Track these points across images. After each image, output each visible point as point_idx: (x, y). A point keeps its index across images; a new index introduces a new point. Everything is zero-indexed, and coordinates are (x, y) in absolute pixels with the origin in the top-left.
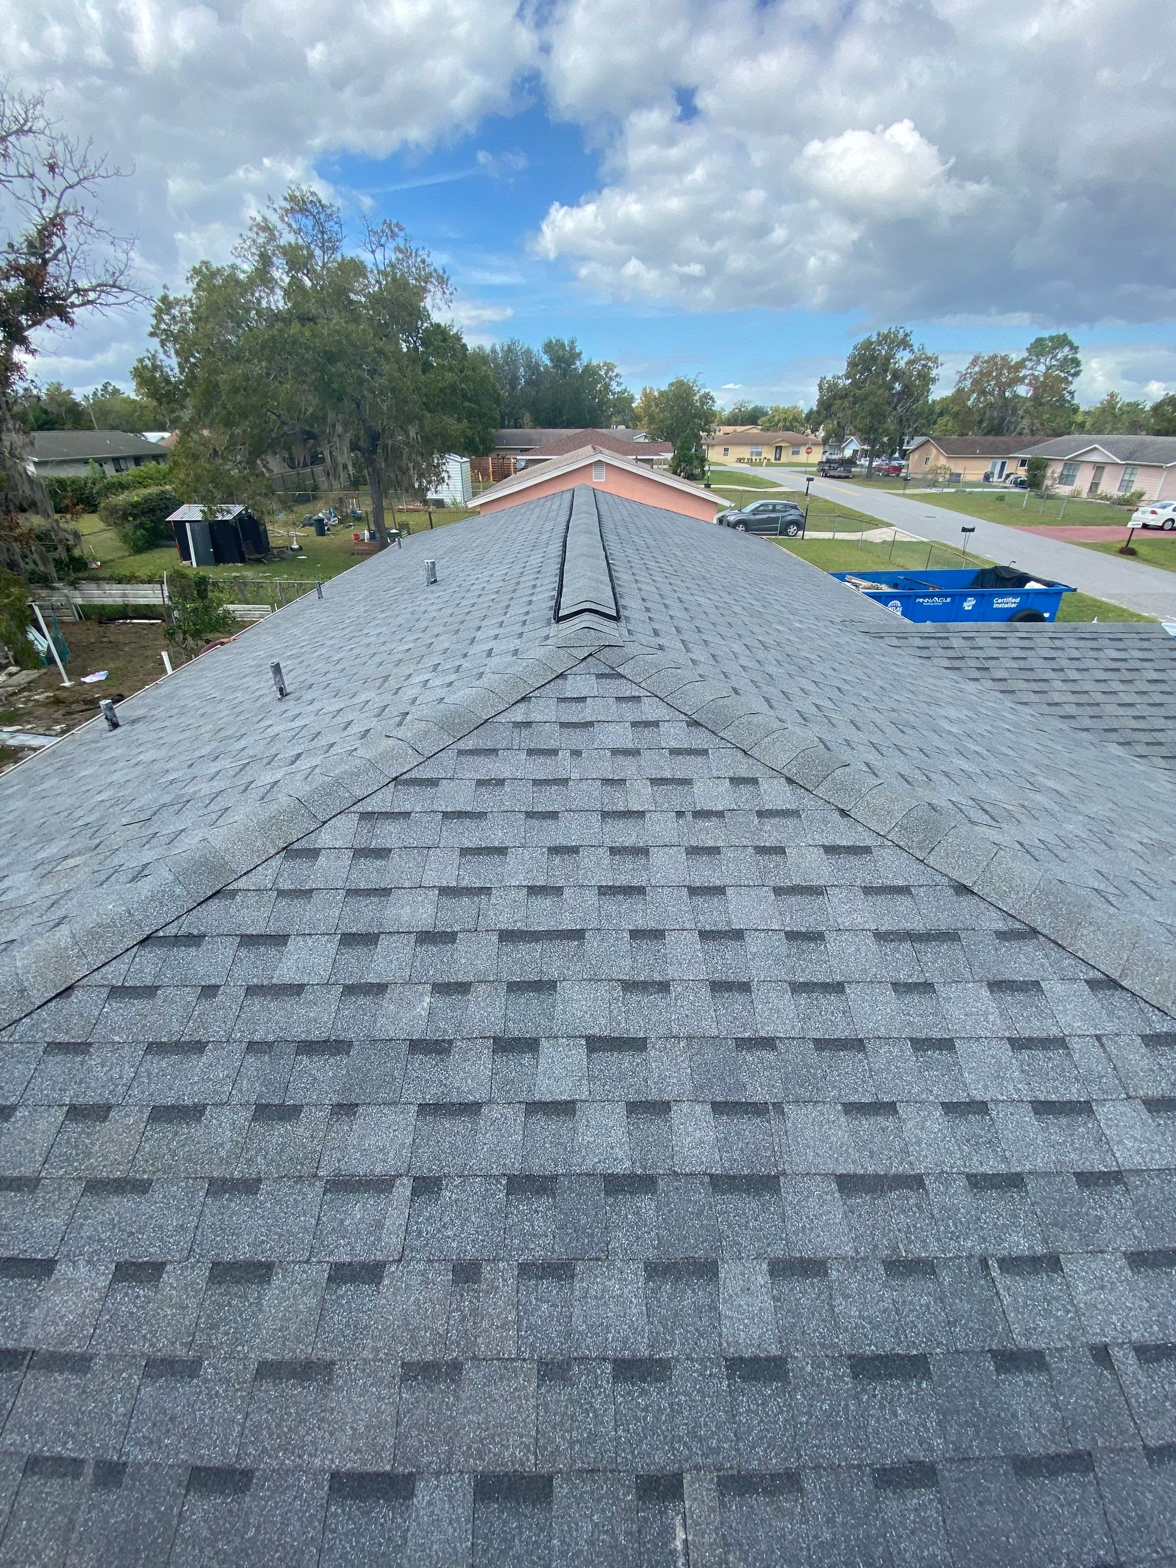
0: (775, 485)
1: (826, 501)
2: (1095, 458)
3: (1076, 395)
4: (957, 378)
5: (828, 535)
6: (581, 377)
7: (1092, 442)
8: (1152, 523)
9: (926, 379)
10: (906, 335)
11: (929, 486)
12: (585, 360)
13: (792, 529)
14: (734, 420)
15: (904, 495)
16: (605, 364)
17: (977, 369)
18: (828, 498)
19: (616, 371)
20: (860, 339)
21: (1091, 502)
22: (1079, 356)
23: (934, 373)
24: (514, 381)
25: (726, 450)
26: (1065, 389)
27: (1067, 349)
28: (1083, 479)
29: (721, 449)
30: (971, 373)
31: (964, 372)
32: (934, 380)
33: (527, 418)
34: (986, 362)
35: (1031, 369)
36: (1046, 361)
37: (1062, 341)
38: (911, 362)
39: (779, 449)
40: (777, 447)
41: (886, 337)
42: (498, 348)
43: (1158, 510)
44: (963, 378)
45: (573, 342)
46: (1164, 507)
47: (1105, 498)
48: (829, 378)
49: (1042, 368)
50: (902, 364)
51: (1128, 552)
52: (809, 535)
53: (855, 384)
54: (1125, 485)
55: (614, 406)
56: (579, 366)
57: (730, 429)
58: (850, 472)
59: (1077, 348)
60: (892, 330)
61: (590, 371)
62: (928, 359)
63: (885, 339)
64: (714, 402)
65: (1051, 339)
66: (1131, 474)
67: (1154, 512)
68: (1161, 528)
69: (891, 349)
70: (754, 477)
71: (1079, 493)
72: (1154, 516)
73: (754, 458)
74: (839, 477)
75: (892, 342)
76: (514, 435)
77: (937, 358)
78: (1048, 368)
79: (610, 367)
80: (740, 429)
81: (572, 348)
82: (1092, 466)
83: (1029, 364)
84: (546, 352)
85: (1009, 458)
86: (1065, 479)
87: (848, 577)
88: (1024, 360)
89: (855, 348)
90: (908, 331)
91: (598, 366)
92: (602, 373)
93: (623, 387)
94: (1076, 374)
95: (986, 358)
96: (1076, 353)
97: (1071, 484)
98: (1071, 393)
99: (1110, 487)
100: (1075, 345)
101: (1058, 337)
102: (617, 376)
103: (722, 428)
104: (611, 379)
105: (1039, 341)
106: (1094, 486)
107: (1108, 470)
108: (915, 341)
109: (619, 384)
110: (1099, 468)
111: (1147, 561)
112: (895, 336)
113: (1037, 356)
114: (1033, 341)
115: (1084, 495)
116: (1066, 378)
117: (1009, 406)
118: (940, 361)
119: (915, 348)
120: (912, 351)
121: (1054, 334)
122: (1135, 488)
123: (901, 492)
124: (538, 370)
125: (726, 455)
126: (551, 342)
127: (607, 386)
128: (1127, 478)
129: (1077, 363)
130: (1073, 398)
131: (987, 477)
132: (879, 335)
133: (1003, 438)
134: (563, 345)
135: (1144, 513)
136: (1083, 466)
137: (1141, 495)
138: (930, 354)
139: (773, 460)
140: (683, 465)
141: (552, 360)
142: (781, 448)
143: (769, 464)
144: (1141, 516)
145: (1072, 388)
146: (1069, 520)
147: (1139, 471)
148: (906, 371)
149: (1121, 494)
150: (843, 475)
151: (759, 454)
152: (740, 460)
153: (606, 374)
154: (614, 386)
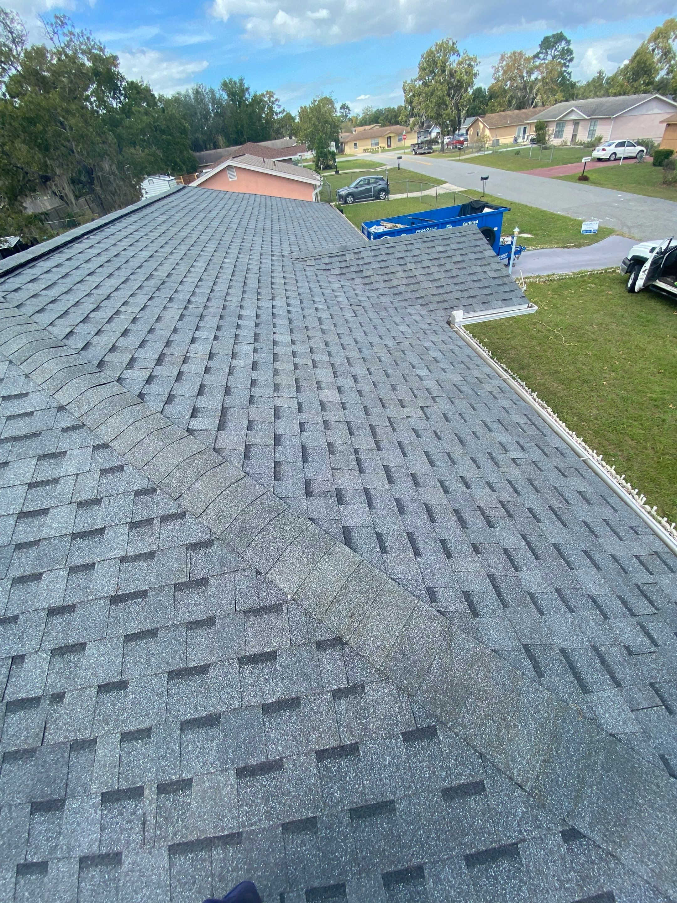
0: (381, 165)
1: (410, 172)
2: (573, 117)
3: (572, 75)
4: (492, 71)
5: (404, 196)
6: (251, 105)
7: (571, 106)
8: (603, 157)
9: (471, 75)
10: (454, 44)
11: (477, 152)
12: (252, 91)
13: (382, 195)
14: (364, 123)
15: (460, 160)
16: (267, 92)
17: (505, 63)
18: (412, 169)
19: (275, 97)
20: (425, 50)
21: (572, 148)
22: (571, 47)
23: (475, 70)
24: (206, 114)
25: (356, 144)
26: (565, 71)
27: (564, 42)
28: (568, 131)
29: (352, 144)
30: (501, 67)
31: (497, 66)
32: (476, 75)
33: (221, 139)
34: (510, 57)
35: (544, 59)
36: (551, 52)
37: (560, 38)
38: (460, 64)
39: (389, 138)
40: (388, 138)
41: (441, 46)
42: (190, 91)
43: (606, 148)
44: (497, 71)
45: (242, 80)
46: (610, 145)
47: (581, 144)
48: (409, 82)
49: (549, 58)
50: (455, 65)
51: (584, 179)
52: (392, 197)
53: (425, 84)
54: (591, 133)
55: (279, 123)
56: (248, 97)
57: (362, 128)
58: (432, 149)
59: (570, 41)
60: (445, 40)
61: (257, 101)
62: (471, 59)
63: (440, 47)
64: (349, 110)
65: (554, 36)
66: (594, 125)
67: (604, 150)
68: (609, 160)
69: (445, 55)
70: (371, 161)
71: (566, 142)
72: (604, 152)
73: (374, 147)
74: (424, 153)
75: (445, 50)
76: (210, 155)
77: (476, 58)
78: (554, 57)
79: (271, 94)
80: (368, 127)
81: (242, 84)
82: (571, 123)
83: (541, 56)
84: (223, 90)
85: (528, 124)
86: (559, 134)
87: (382, 223)
88: (538, 53)
89: (422, 57)
90: (455, 41)
91: (263, 95)
92: (266, 99)
93: (282, 108)
94: (571, 60)
95: (509, 55)
96: (569, 45)
97: (561, 137)
98: (569, 74)
99: (583, 137)
100: (568, 39)
101: (557, 34)
102: (276, 100)
103: (357, 129)
104: (273, 103)
105: (546, 39)
106: (574, 136)
107: (581, 123)
108: (459, 47)
109: (279, 106)
110: (576, 123)
111: (595, 183)
112: (447, 44)
113: (546, 50)
114: (542, 39)
115: (569, 143)
116: (565, 64)
117: (527, 87)
118: (478, 60)
119: (461, 54)
120: (459, 55)
121: (555, 33)
122: (597, 134)
123: (458, 158)
124: (222, 104)
125: (356, 148)
126: (225, 82)
127: (271, 109)
128: (592, 128)
129: (570, 52)
130: (570, 77)
131: (516, 140)
132: (437, 45)
133: (523, 111)
134: (235, 83)
135: (598, 151)
136: (567, 123)
137: (600, 139)
138: (471, 56)
139: (386, 148)
140: (321, 159)
141: (228, 96)
142: (390, 138)
143: (384, 150)
144: (598, 153)
145: (569, 70)
146: (556, 162)
147: (599, 122)
148: (458, 69)
149: (589, 140)
150: (426, 151)
151: (377, 144)
152: (365, 151)
153: (269, 100)
154: (276, 109)
